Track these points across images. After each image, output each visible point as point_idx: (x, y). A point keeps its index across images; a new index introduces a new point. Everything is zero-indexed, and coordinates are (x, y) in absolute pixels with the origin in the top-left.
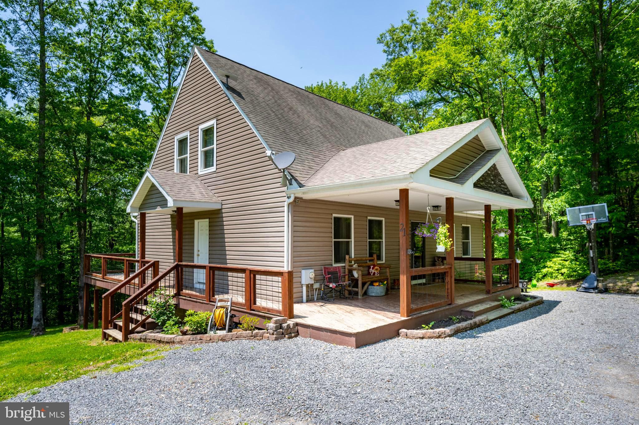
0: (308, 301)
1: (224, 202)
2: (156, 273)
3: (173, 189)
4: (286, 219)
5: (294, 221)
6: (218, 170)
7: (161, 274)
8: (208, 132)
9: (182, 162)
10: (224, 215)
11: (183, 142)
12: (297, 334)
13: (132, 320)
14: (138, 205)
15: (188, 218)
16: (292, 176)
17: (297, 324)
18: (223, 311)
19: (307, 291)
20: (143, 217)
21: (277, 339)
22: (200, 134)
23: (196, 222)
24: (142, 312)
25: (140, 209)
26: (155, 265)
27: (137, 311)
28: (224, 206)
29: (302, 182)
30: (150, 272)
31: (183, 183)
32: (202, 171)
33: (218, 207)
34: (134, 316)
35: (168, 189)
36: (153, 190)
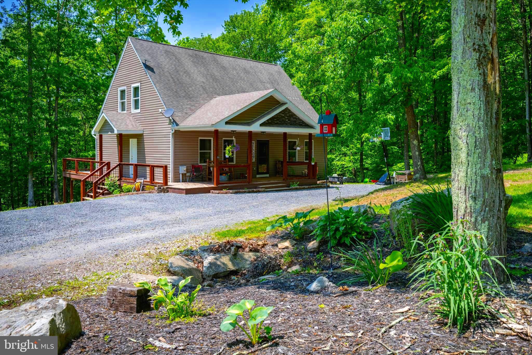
0: (182, 182)
1: (144, 130)
2: (109, 168)
3: (117, 123)
4: (171, 141)
5: (175, 142)
6: (142, 112)
7: (111, 168)
8: (136, 89)
9: (123, 104)
10: (145, 137)
11: (123, 92)
12: (168, 192)
13: (97, 192)
14: (98, 130)
15: (126, 138)
16: (173, 120)
17: (168, 188)
18: (139, 184)
19: (182, 177)
20: (101, 137)
21: (158, 193)
22: (132, 89)
23: (131, 140)
24: (102, 189)
25: (99, 132)
26: (108, 164)
27: (99, 188)
28: (144, 132)
29: (178, 123)
30: (105, 168)
31: (123, 119)
32: (133, 111)
33: (141, 133)
34: (99, 191)
35: (114, 123)
36: (106, 123)
